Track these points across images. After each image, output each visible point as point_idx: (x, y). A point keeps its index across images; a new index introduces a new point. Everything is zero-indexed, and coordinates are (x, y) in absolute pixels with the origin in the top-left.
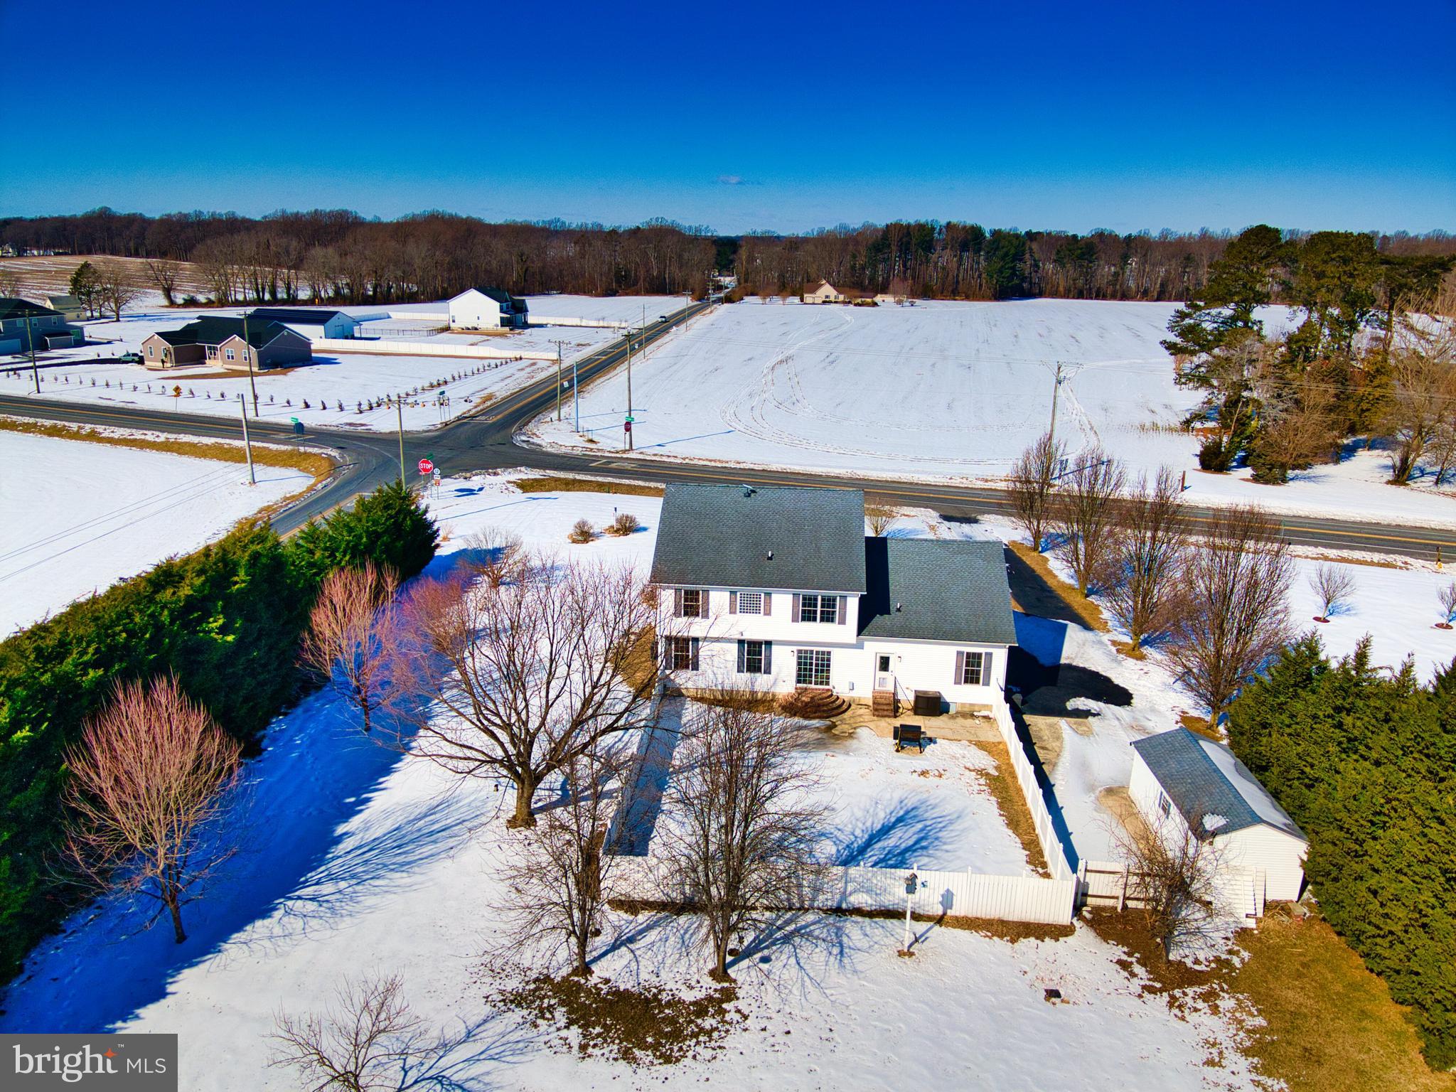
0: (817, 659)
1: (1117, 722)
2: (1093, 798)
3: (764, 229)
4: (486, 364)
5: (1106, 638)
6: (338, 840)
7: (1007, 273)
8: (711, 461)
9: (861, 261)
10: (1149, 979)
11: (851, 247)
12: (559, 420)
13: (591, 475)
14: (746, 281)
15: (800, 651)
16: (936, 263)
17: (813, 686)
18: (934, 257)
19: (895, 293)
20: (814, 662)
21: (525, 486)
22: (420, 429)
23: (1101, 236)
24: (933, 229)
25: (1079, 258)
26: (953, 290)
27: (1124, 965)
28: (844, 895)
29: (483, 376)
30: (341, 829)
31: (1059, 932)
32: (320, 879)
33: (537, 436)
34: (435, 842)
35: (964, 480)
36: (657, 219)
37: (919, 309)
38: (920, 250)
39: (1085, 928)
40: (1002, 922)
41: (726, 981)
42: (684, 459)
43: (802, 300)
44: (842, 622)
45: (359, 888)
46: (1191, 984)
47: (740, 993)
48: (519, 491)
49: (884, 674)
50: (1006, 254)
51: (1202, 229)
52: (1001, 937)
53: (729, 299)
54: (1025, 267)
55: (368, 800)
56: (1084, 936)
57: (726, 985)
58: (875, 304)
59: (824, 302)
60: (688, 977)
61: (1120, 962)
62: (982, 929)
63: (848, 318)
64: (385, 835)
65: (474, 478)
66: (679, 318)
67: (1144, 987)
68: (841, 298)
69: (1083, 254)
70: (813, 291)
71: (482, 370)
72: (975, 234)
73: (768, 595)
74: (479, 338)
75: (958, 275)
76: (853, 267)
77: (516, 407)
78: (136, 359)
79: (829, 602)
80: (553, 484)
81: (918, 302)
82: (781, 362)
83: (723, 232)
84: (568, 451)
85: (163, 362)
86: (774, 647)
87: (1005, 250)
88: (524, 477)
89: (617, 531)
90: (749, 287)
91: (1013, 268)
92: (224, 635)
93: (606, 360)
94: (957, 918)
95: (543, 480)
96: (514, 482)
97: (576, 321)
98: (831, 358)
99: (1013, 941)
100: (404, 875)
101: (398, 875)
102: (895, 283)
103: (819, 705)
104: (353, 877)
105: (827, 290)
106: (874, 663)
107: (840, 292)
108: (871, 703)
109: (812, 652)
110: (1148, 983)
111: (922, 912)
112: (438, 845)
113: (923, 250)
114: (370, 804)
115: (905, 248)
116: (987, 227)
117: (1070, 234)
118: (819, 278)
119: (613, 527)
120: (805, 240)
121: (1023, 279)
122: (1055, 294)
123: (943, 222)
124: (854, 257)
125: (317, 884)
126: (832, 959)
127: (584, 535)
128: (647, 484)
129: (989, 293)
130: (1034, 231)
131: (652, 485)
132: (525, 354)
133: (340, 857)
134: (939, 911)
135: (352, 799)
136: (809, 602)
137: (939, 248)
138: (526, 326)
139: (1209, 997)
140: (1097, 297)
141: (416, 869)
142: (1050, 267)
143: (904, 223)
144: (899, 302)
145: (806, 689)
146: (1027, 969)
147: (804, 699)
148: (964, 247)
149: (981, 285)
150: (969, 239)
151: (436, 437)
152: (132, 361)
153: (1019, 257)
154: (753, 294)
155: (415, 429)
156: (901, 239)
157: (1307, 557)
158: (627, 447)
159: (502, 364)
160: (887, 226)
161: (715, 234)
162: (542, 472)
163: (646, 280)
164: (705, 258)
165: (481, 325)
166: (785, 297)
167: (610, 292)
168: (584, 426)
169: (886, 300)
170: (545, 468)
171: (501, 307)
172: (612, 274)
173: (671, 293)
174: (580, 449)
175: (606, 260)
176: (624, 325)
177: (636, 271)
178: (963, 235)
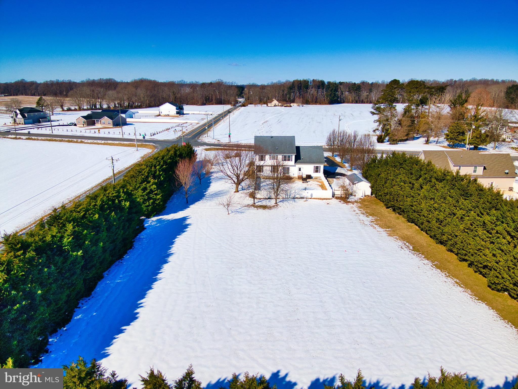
0: (287, 169)
2: (338, 187)
3: (253, 83)
5: (346, 169)
6: (205, 194)
7: (333, 95)
9: (285, 92)
11: (282, 88)
12: (207, 136)
14: (248, 100)
15: (283, 168)
16: (310, 93)
18: (309, 91)
19: (297, 103)
21: (207, 150)
22: (171, 139)
23: (363, 83)
24: (308, 82)
25: (356, 90)
26: (316, 101)
28: (295, 196)
31: (329, 199)
33: (203, 140)
36: (219, 80)
37: (305, 107)
38: (304, 89)
43: (267, 105)
44: (292, 161)
46: (350, 203)
47: (280, 205)
48: (205, 151)
49: (300, 171)
50: (332, 90)
52: (320, 200)
53: (244, 105)
54: (339, 93)
56: (333, 199)
57: (277, 204)
58: (291, 106)
59: (274, 106)
60: (271, 204)
61: (339, 201)
62: (317, 199)
63: (283, 110)
66: (229, 112)
67: (343, 203)
68: (280, 104)
69: (357, 89)
70: (271, 102)
71: (178, 126)
72: (321, 84)
73: (277, 155)
74: (170, 117)
75: (317, 97)
76: (283, 95)
77: (194, 134)
78: (74, 124)
79: (289, 157)
81: (304, 105)
82: (265, 122)
83: (240, 84)
85: (83, 125)
86: (278, 167)
87: (332, 88)
88: (205, 148)
90: (249, 102)
91: (335, 94)
94: (313, 198)
95: (211, 148)
97: (198, 113)
98: (279, 121)
102: (297, 100)
103: (288, 178)
105: (275, 102)
106: (298, 169)
107: (279, 103)
108: (297, 177)
109: (285, 167)
111: (307, 198)
113: (306, 88)
114: (208, 191)
115: (300, 88)
116: (326, 81)
117: (353, 82)
118: (272, 98)
119: (233, 155)
120: (268, 86)
121: (338, 97)
122: (348, 102)
123: (312, 79)
124: (283, 91)
126: (293, 203)
129: (327, 102)
130: (342, 81)
132: (188, 121)
134: (310, 197)
136: (285, 157)
137: (310, 88)
138: (183, 114)
139: (353, 204)
140: (362, 103)
142: (347, 93)
143: (299, 80)
144: (299, 106)
145: (285, 175)
147: (284, 177)
148: (319, 87)
149: (324, 100)
150: (321, 85)
152: (72, 125)
153: (336, 90)
154: (251, 104)
155: (169, 139)
156: (298, 85)
158: (229, 142)
159: (182, 124)
160: (294, 81)
161: (238, 84)
163: (215, 99)
164: (234, 93)
165: (171, 114)
166: (262, 104)
167: (203, 104)
168: (215, 138)
169: (294, 105)
170: (211, 146)
171: (176, 108)
172: (204, 98)
173: (224, 104)
174: (216, 142)
175: (202, 93)
176: (213, 113)
177: (212, 97)
178: (318, 84)
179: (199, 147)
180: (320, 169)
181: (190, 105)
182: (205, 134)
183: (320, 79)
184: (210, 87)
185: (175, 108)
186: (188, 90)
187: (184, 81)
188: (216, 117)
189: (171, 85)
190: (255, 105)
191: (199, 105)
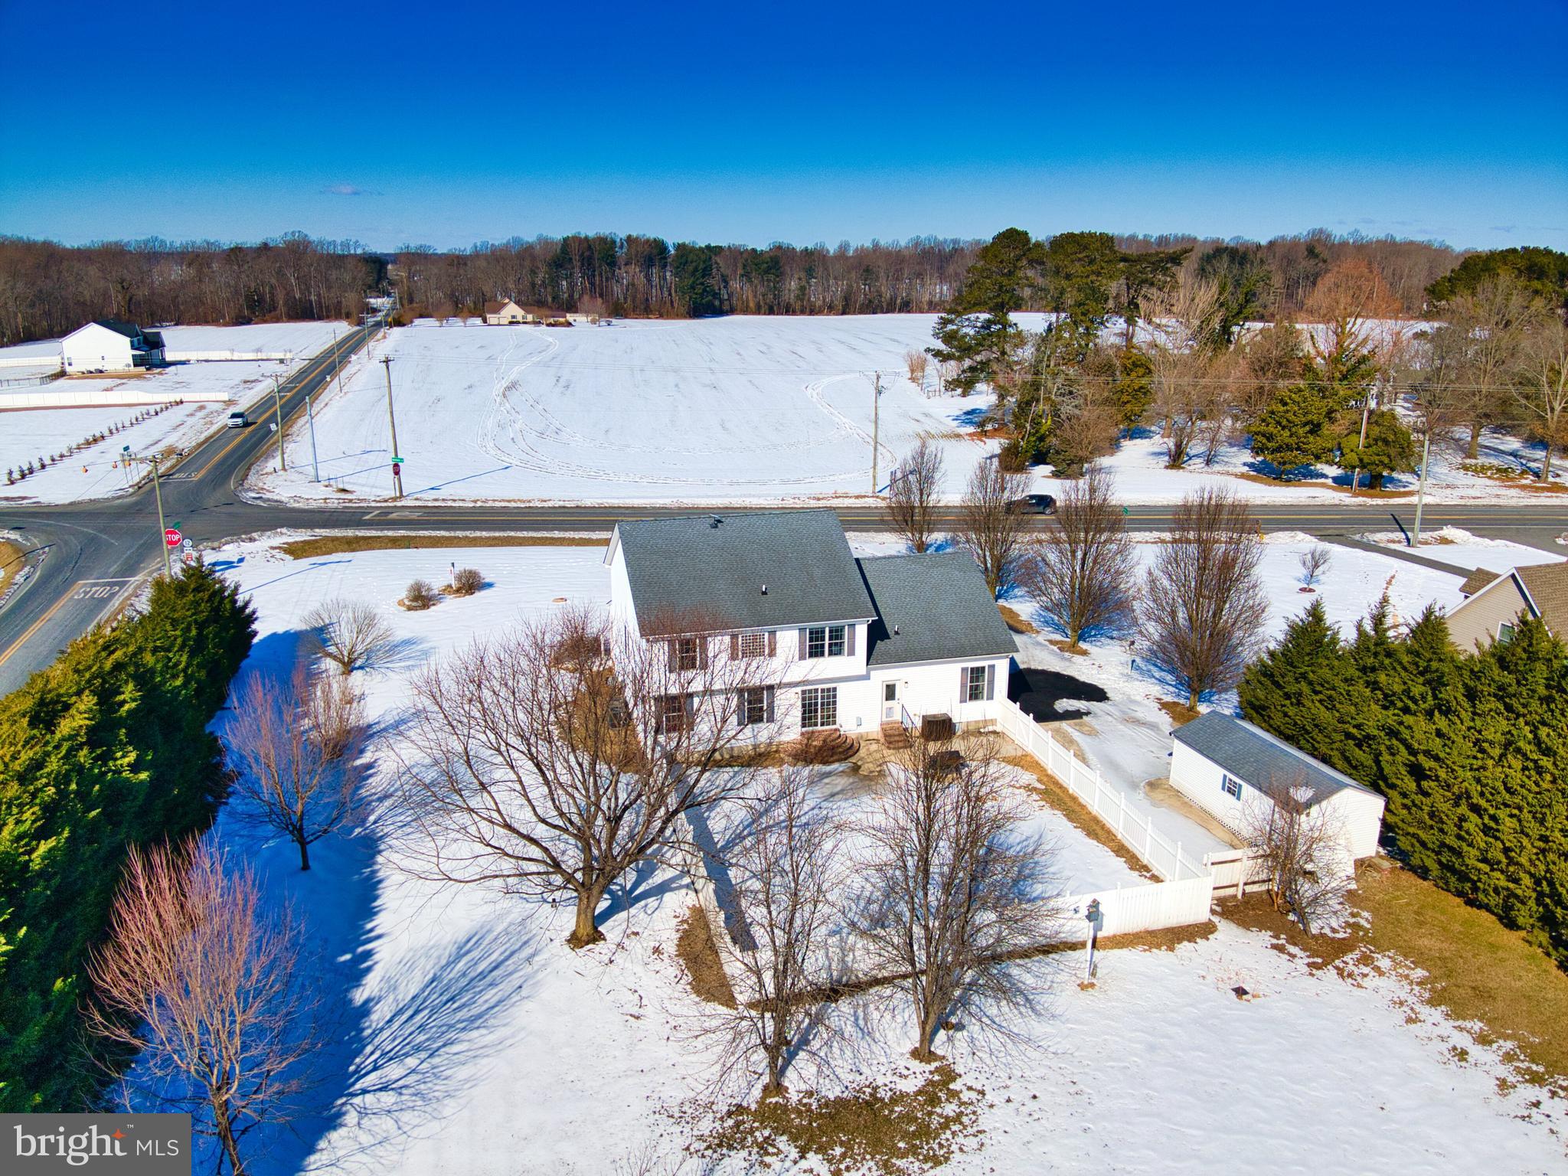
0: (823, 698)
1: (1110, 718)
2: (1142, 795)
4: (144, 411)
5: (1040, 638)
6: (365, 1010)
7: (699, 289)
8: (509, 501)
9: (541, 277)
10: (1308, 957)
11: (527, 262)
12: (284, 469)
13: (377, 530)
14: (410, 301)
15: (804, 692)
16: (622, 280)
17: (819, 728)
18: (619, 272)
19: (587, 312)
20: (819, 701)
21: (295, 551)
22: (109, 495)
24: (614, 242)
25: (765, 272)
26: (644, 309)
27: (1280, 949)
29: (144, 424)
30: (359, 996)
31: (1201, 931)
32: (376, 1061)
33: (268, 491)
34: (492, 985)
35: (796, 501)
36: (293, 233)
37: (617, 329)
38: (604, 266)
39: (1224, 922)
40: (1152, 933)
41: (935, 1060)
42: (475, 501)
43: (485, 321)
44: (852, 652)
45: (436, 1061)
46: (1344, 953)
47: (959, 1069)
48: (288, 557)
49: (890, 703)
50: (696, 270)
51: (874, 240)
52: (1158, 947)
53: (397, 323)
54: (714, 282)
55: (368, 954)
56: (1226, 930)
57: (937, 1064)
58: (569, 324)
59: (511, 323)
60: (894, 1066)
61: (1274, 947)
62: (1138, 944)
63: (550, 340)
64: (423, 990)
65: (225, 548)
66: (348, 348)
67: (1309, 965)
68: (530, 318)
69: (769, 268)
70: (496, 311)
71: (140, 419)
72: (657, 249)
73: (773, 633)
74: (109, 382)
75: (647, 293)
77: (217, 458)
79: (837, 633)
80: (331, 545)
81: (614, 321)
82: (509, 388)
83: (372, 248)
84: (321, 504)
86: (778, 692)
87: (694, 264)
88: (290, 540)
89: (458, 591)
90: (414, 308)
91: (704, 284)
92: (136, 773)
93: (293, 397)
94: (1108, 938)
95: (316, 541)
96: (279, 548)
97: (227, 355)
98: (563, 382)
99: (1171, 949)
100: (483, 1031)
101: (475, 1034)
102: (583, 302)
103: (833, 748)
104: (418, 1049)
105: (512, 310)
106: (881, 692)
107: (528, 312)
108: (880, 736)
109: (816, 690)
110: (1311, 960)
111: (1074, 940)
112: (501, 987)
113: (608, 264)
114: (376, 957)
115: (587, 263)
116: (670, 241)
118: (500, 297)
119: (450, 586)
121: (715, 295)
122: (746, 311)
123: (623, 235)
124: (533, 273)
125: (375, 1069)
126: (1023, 1009)
127: (421, 599)
128: (452, 534)
129: (683, 310)
131: (459, 534)
132: (186, 397)
133: (382, 1029)
135: (348, 957)
136: (816, 635)
137: (622, 263)
138: (165, 364)
139: (1365, 960)
140: (787, 313)
141: (492, 1022)
143: (583, 236)
144: (594, 322)
145: (813, 732)
146: (1204, 974)
147: (815, 743)
148: (649, 263)
149: (673, 303)
150: (653, 253)
151: (136, 503)
153: (707, 272)
154: (421, 316)
155: (100, 497)
156: (583, 253)
157: (1147, 542)
158: (398, 494)
159: (162, 410)
160: (566, 240)
162: (309, 532)
163: (286, 303)
164: (354, 279)
165: (109, 366)
166: (465, 319)
167: (241, 320)
168: (323, 474)
169: (579, 319)
170: (311, 525)
171: (132, 343)
172: (242, 300)
173: (320, 318)
174: (335, 501)
175: (232, 283)
176: (289, 356)
177: (272, 295)
178: (647, 249)
179: (252, 540)
180: (991, 682)
181: (189, 324)
182: (268, 455)
183: (651, 235)
184: (264, 258)
185: (126, 341)
186: (177, 273)
187: (162, 241)
188: (303, 373)
189: (112, 255)
190: (441, 321)
191: (226, 325)
